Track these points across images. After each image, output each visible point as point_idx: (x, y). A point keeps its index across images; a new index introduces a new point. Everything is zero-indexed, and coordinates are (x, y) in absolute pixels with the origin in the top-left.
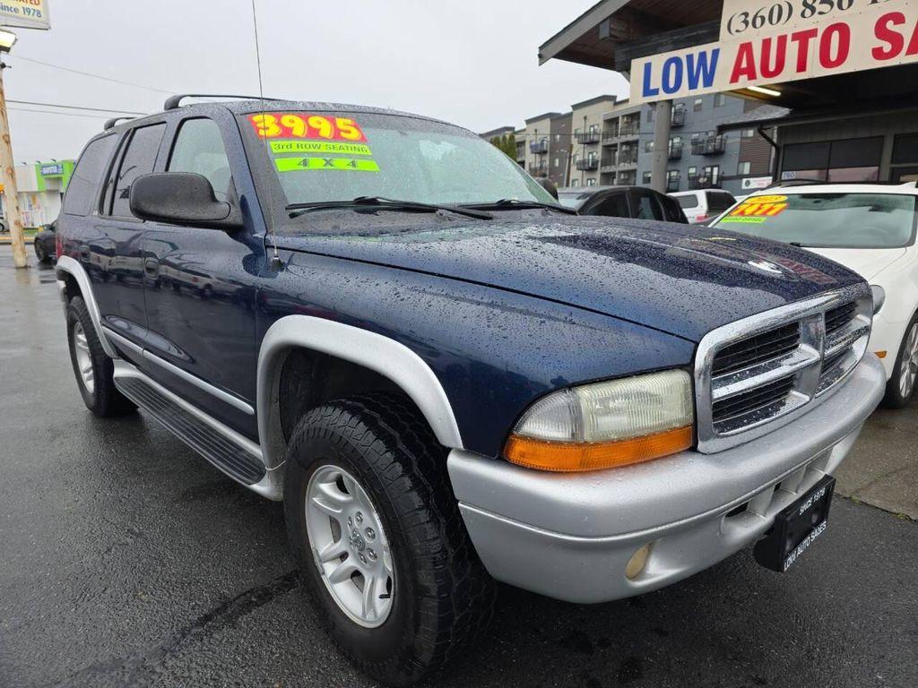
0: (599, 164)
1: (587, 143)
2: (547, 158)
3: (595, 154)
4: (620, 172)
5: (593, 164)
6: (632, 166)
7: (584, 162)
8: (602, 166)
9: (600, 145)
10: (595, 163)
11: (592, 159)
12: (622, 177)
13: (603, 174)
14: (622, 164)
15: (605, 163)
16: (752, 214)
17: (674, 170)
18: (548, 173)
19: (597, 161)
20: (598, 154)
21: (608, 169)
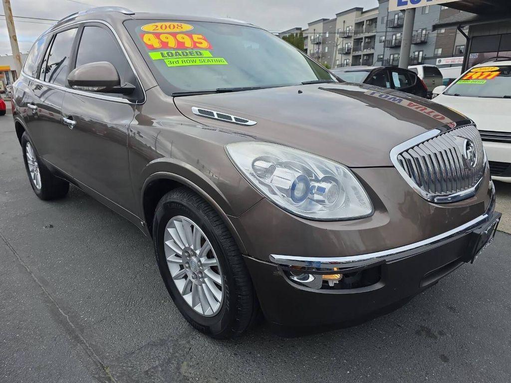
0: (352, 50)
1: (345, 38)
2: (321, 46)
3: (349, 44)
4: (364, 55)
5: (348, 50)
6: (372, 51)
7: (342, 49)
8: (353, 51)
9: (353, 39)
10: (349, 50)
11: (348, 47)
12: (365, 58)
13: (354, 57)
14: (365, 50)
15: (355, 50)
16: (477, 78)
17: (396, 54)
18: (321, 56)
19: (351, 49)
20: (350, 44)
21: (357, 53)
